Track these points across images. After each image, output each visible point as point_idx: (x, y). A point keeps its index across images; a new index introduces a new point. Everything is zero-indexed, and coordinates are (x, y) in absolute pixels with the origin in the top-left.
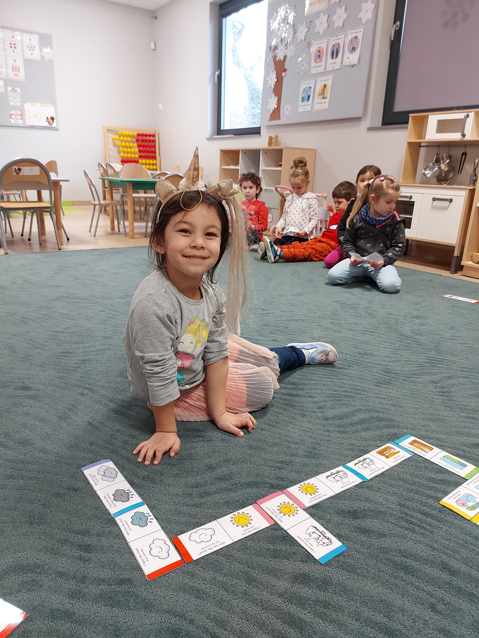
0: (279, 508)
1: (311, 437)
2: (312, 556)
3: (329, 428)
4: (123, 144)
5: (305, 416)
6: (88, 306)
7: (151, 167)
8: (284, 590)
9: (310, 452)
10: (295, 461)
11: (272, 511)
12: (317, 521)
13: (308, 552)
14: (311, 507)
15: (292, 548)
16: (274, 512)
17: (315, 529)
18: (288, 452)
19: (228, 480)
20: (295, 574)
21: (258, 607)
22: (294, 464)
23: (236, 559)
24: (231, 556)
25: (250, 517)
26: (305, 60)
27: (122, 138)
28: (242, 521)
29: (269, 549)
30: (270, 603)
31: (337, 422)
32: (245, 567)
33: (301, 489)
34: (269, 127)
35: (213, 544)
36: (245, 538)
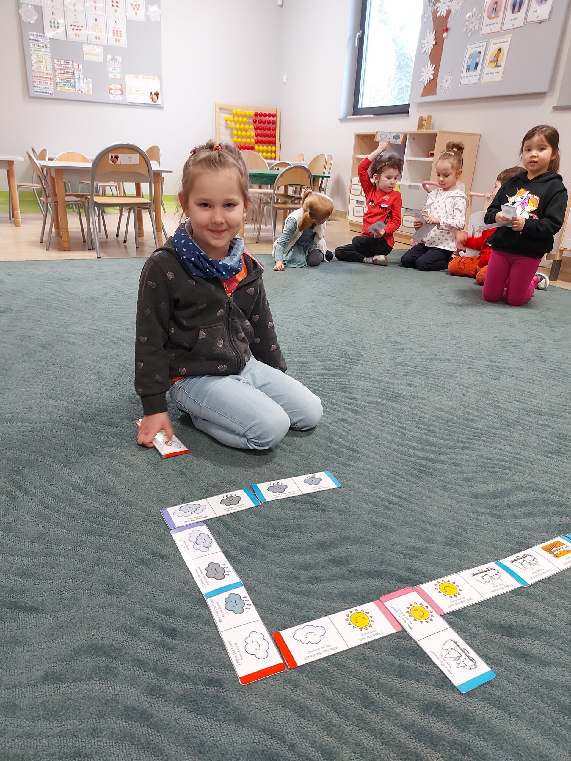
0: (409, 610)
1: (453, 518)
2: (450, 680)
3: (479, 509)
4: (238, 126)
5: (447, 489)
7: (269, 154)
8: (411, 721)
9: (452, 539)
10: (432, 548)
11: (399, 612)
12: (457, 633)
13: (444, 674)
14: (451, 614)
15: (423, 667)
16: (402, 615)
17: (455, 645)
18: (423, 536)
19: (345, 565)
20: (426, 702)
21: (377, 740)
22: (430, 552)
23: (351, 671)
24: (344, 666)
25: (371, 617)
26: (476, 15)
27: (236, 119)
28: (361, 622)
29: (393, 663)
30: (392, 737)
31: (490, 502)
32: (361, 684)
33: (438, 587)
34: (421, 104)
35: (322, 648)
36: (363, 645)
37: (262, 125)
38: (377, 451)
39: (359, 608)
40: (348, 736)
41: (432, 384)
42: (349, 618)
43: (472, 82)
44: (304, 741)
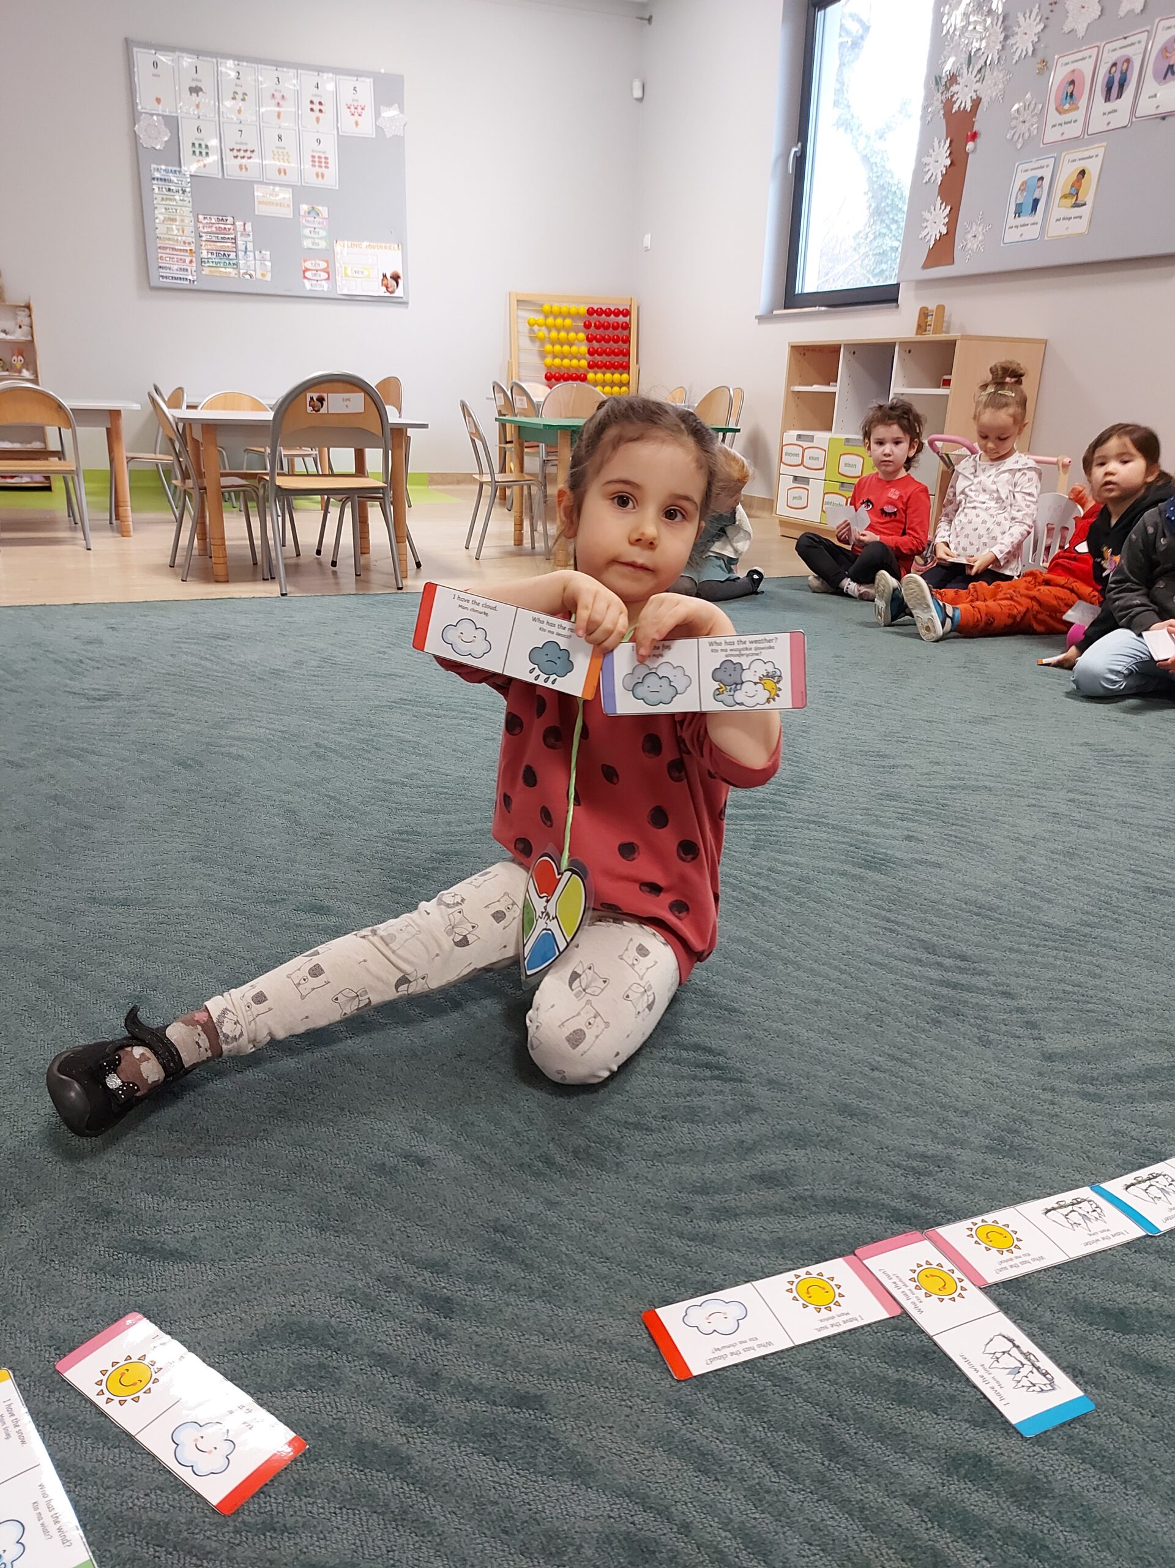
0: (915, 1275)
1: (1004, 1100)
2: (1000, 1413)
3: (1056, 1083)
4: (554, 334)
5: (991, 1043)
6: (459, 725)
8: (922, 1488)
9: (1002, 1140)
10: (960, 1158)
11: (895, 1279)
12: (1015, 1322)
13: (989, 1401)
14: (1001, 1285)
15: (945, 1384)
16: (900, 1284)
17: (1011, 1345)
18: (942, 1133)
19: (784, 1187)
20: (952, 1453)
21: (854, 1521)
22: (956, 1166)
23: (800, 1390)
24: (786, 1379)
25: (839, 1287)
26: (1032, 107)
27: (550, 321)
28: (817, 1295)
29: (884, 1377)
30: (885, 1517)
31: (1078, 1068)
32: (821, 1414)
33: (973, 1233)
34: (922, 284)
35: (741, 1342)
36: (822, 1339)
37: (601, 332)
38: (844, 967)
39: (814, 1269)
40: (796, 1512)
41: (956, 837)
42: (793, 1287)
43: (1025, 237)
44: (709, 1518)
